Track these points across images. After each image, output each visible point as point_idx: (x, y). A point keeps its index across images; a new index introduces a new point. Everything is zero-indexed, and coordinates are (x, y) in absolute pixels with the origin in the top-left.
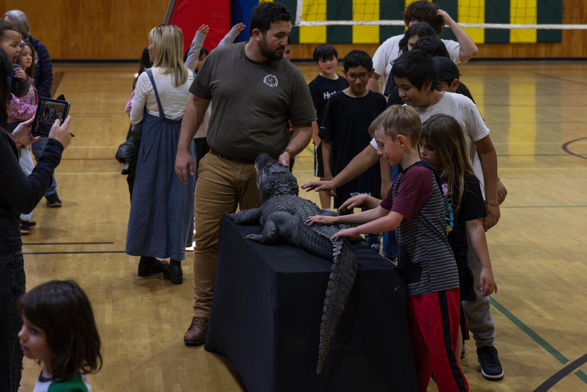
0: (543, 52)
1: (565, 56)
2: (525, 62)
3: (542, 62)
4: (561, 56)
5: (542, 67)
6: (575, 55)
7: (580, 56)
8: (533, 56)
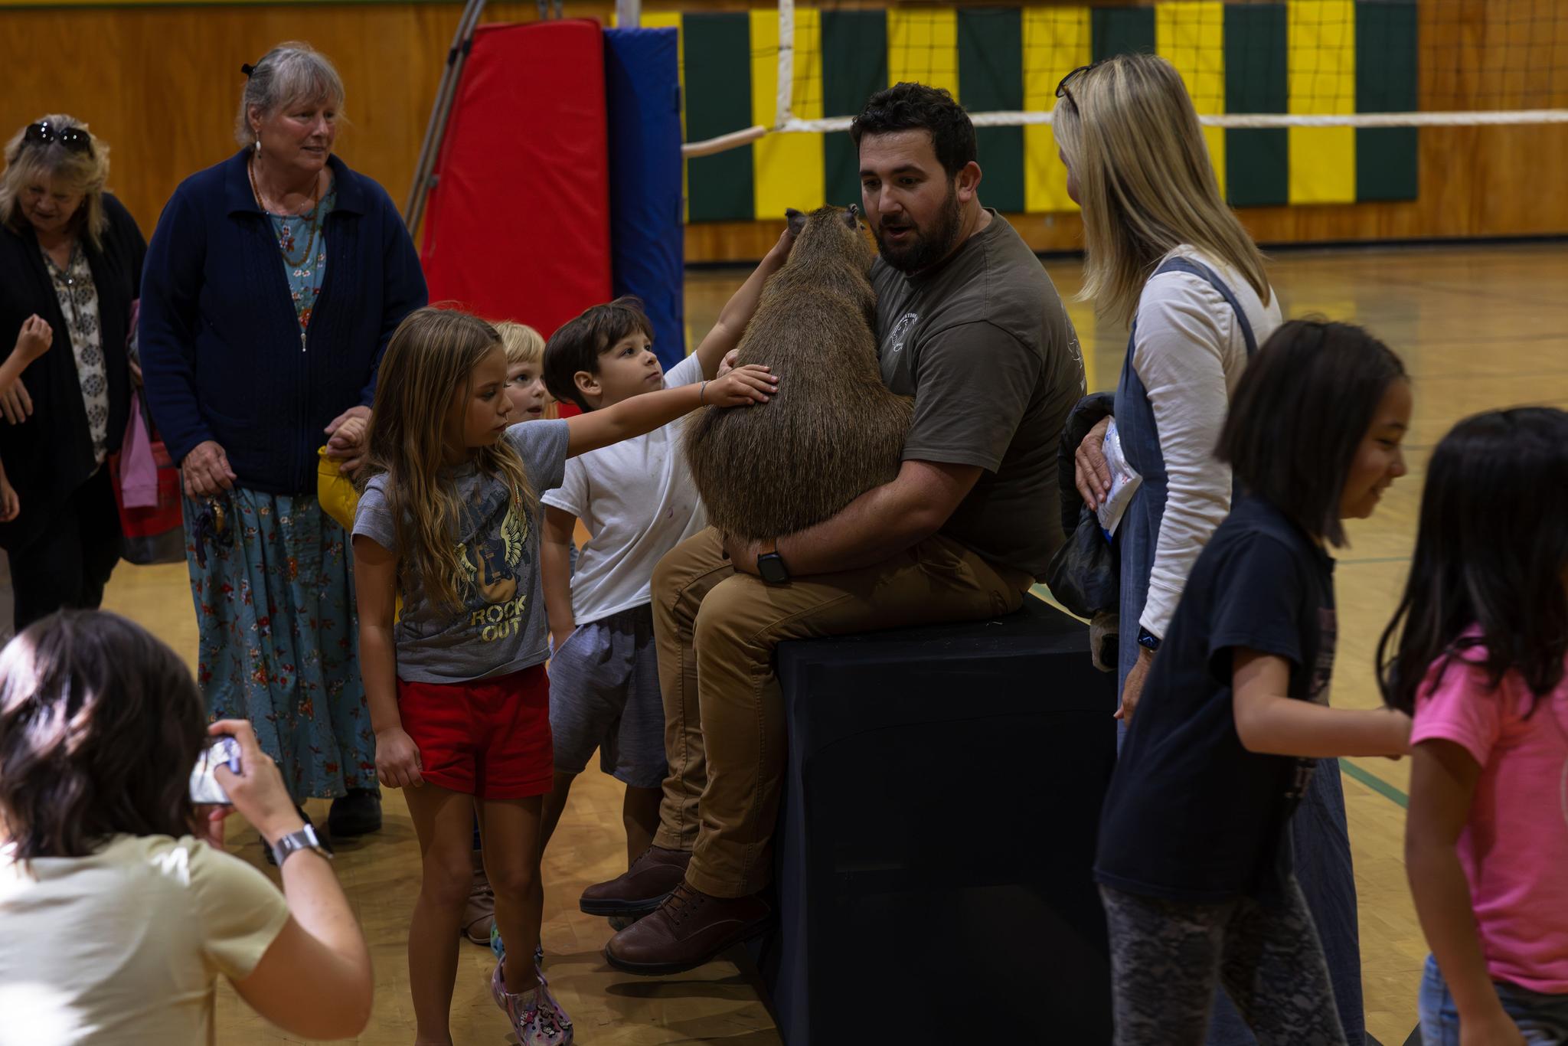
0: (1371, 225)
1: (1426, 234)
2: (1327, 252)
3: (1370, 251)
4: (1416, 235)
5: (1372, 262)
6: (1451, 231)
7: (1464, 233)
8: (1347, 236)
